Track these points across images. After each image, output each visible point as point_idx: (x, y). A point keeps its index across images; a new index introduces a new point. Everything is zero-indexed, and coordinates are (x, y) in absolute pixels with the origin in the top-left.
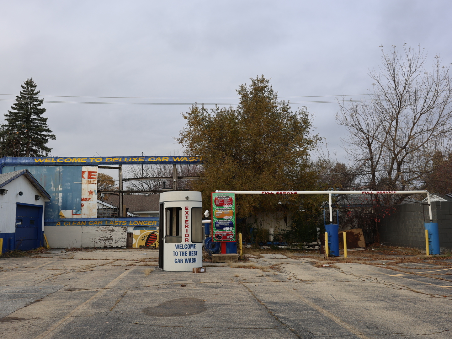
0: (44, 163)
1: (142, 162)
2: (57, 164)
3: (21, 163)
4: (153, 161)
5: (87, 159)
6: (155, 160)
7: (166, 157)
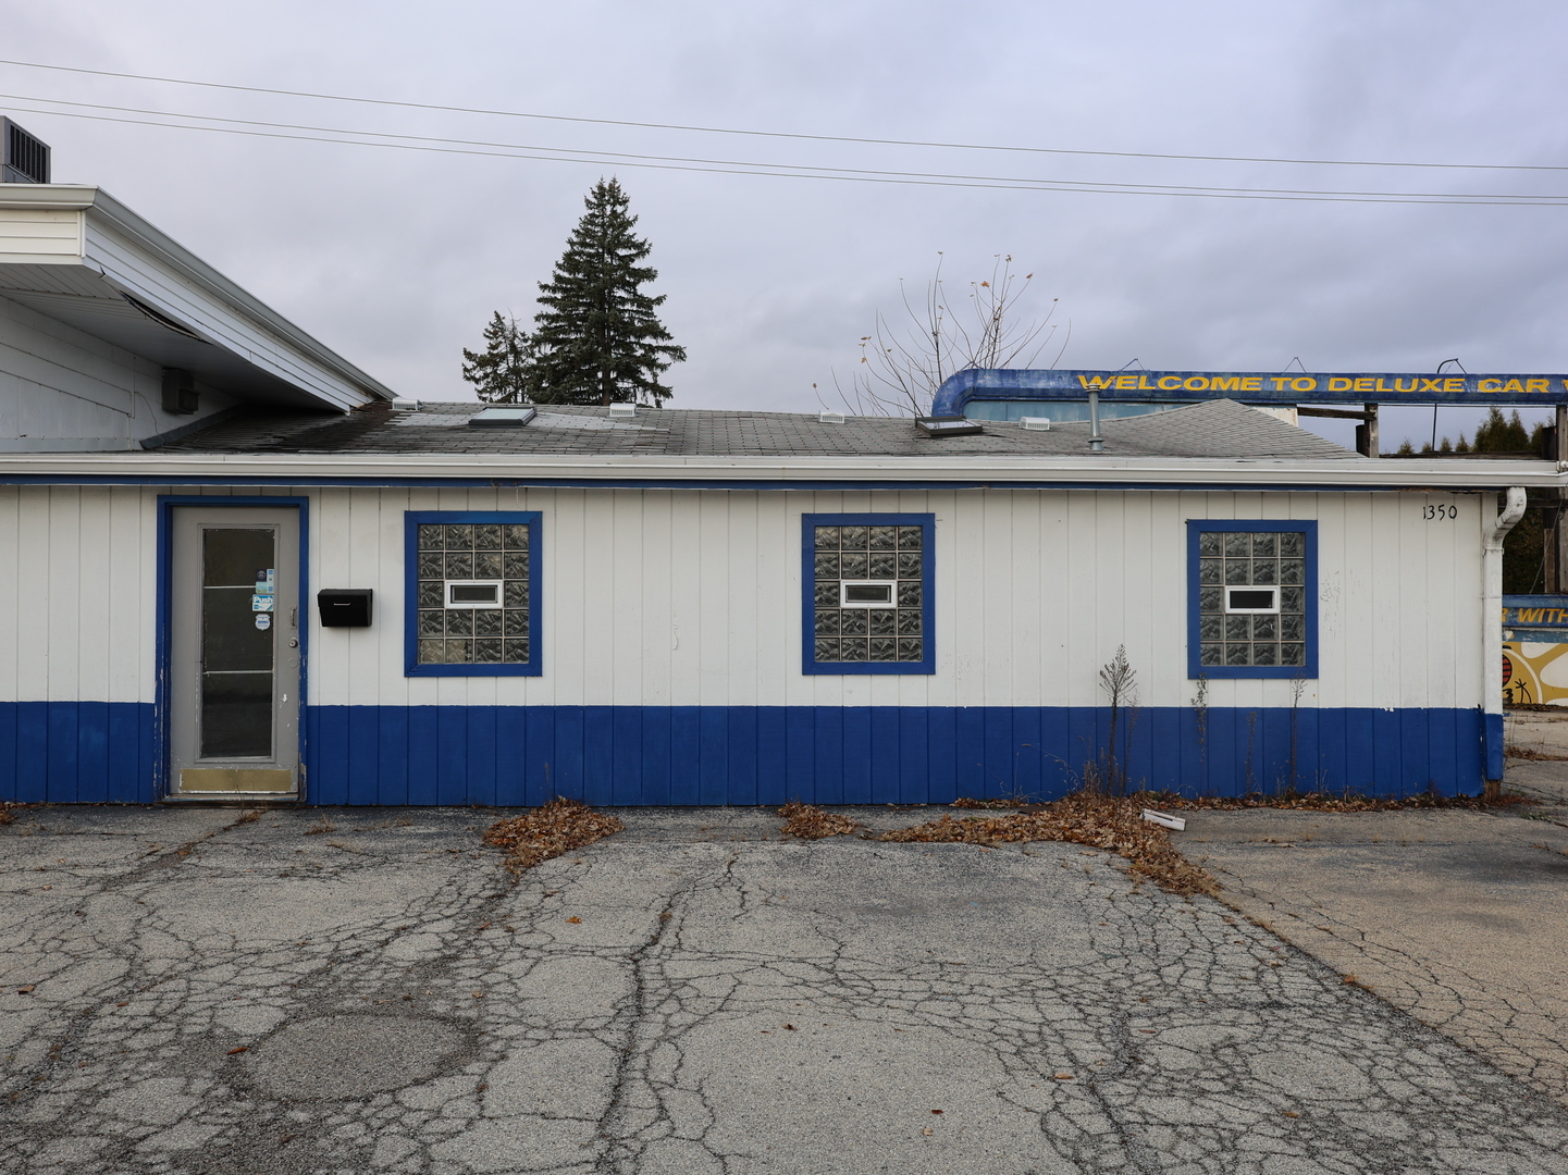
0: (1113, 390)
1: (1457, 393)
2: (1158, 395)
3: (1031, 390)
4: (1494, 394)
5: (1264, 380)
6: (1503, 387)
7: (1541, 376)
